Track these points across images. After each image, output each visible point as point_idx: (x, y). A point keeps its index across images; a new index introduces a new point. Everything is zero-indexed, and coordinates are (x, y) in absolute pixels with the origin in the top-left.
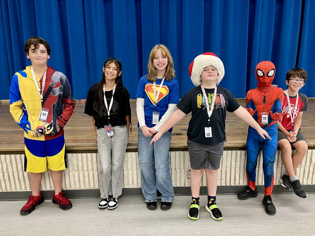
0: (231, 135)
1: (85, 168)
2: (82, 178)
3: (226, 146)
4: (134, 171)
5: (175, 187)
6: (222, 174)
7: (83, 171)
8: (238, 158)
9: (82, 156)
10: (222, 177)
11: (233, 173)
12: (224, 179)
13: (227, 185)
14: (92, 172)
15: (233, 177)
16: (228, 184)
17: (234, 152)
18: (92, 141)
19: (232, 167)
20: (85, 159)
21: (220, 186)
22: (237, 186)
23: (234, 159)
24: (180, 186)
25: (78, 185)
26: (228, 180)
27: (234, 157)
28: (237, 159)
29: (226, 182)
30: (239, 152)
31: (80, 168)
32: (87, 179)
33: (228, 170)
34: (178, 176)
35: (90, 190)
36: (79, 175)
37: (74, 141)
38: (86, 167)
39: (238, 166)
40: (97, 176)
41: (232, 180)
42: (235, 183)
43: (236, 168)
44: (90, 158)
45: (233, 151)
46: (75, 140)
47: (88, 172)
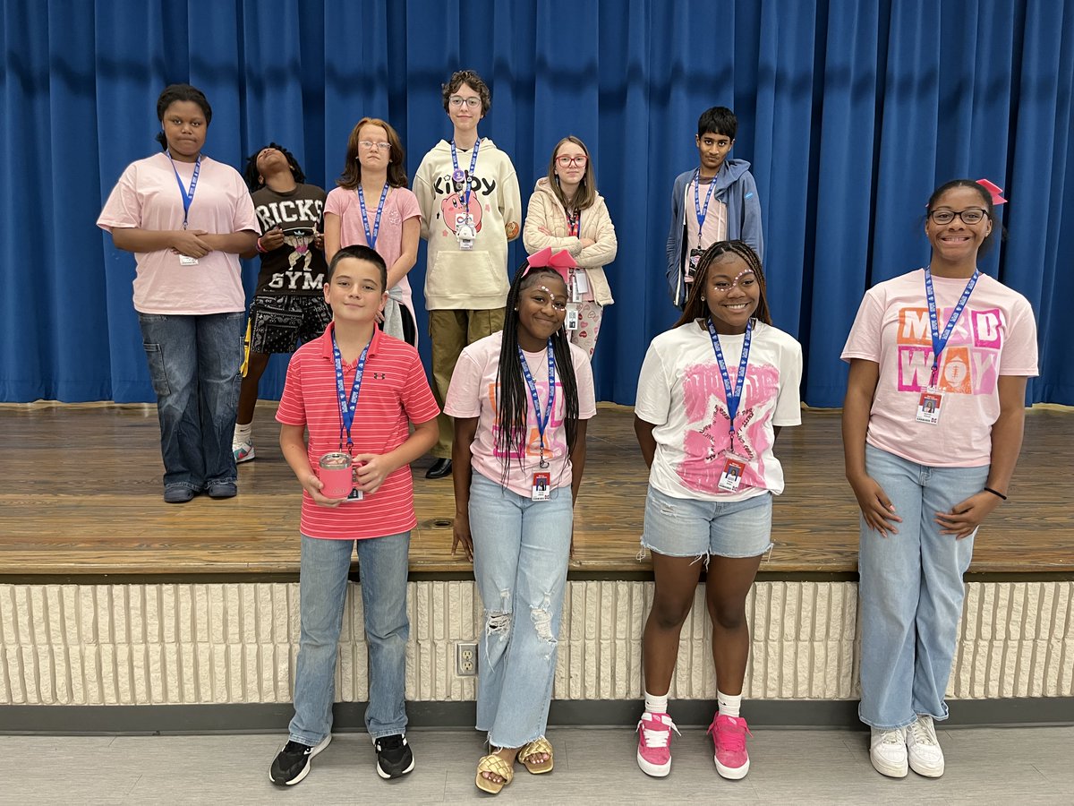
0: (613, 527)
1: (120, 635)
2: (107, 668)
3: (578, 566)
4: (281, 646)
5: (418, 702)
6: (572, 661)
7: (114, 644)
8: (622, 606)
9: (110, 594)
10: (571, 669)
11: (606, 655)
12: (579, 676)
13: (588, 697)
14: (143, 646)
15: (606, 672)
16: (591, 695)
17: (608, 586)
18: (152, 546)
19: (603, 636)
20: (119, 603)
21: (567, 698)
22: (620, 701)
23: (610, 609)
24: (433, 699)
25: (96, 689)
26: (591, 681)
27: (607, 602)
28: (619, 610)
29: (584, 688)
30: (623, 586)
31: (104, 634)
32: (123, 670)
33: (591, 645)
34: (425, 664)
35: (136, 707)
36: (98, 656)
37: (98, 544)
38: (122, 630)
39: (621, 632)
40: (157, 662)
41: (606, 681)
42: (614, 692)
43: (617, 642)
44: (135, 602)
45: (604, 582)
46: (102, 541)
47: (127, 649)
